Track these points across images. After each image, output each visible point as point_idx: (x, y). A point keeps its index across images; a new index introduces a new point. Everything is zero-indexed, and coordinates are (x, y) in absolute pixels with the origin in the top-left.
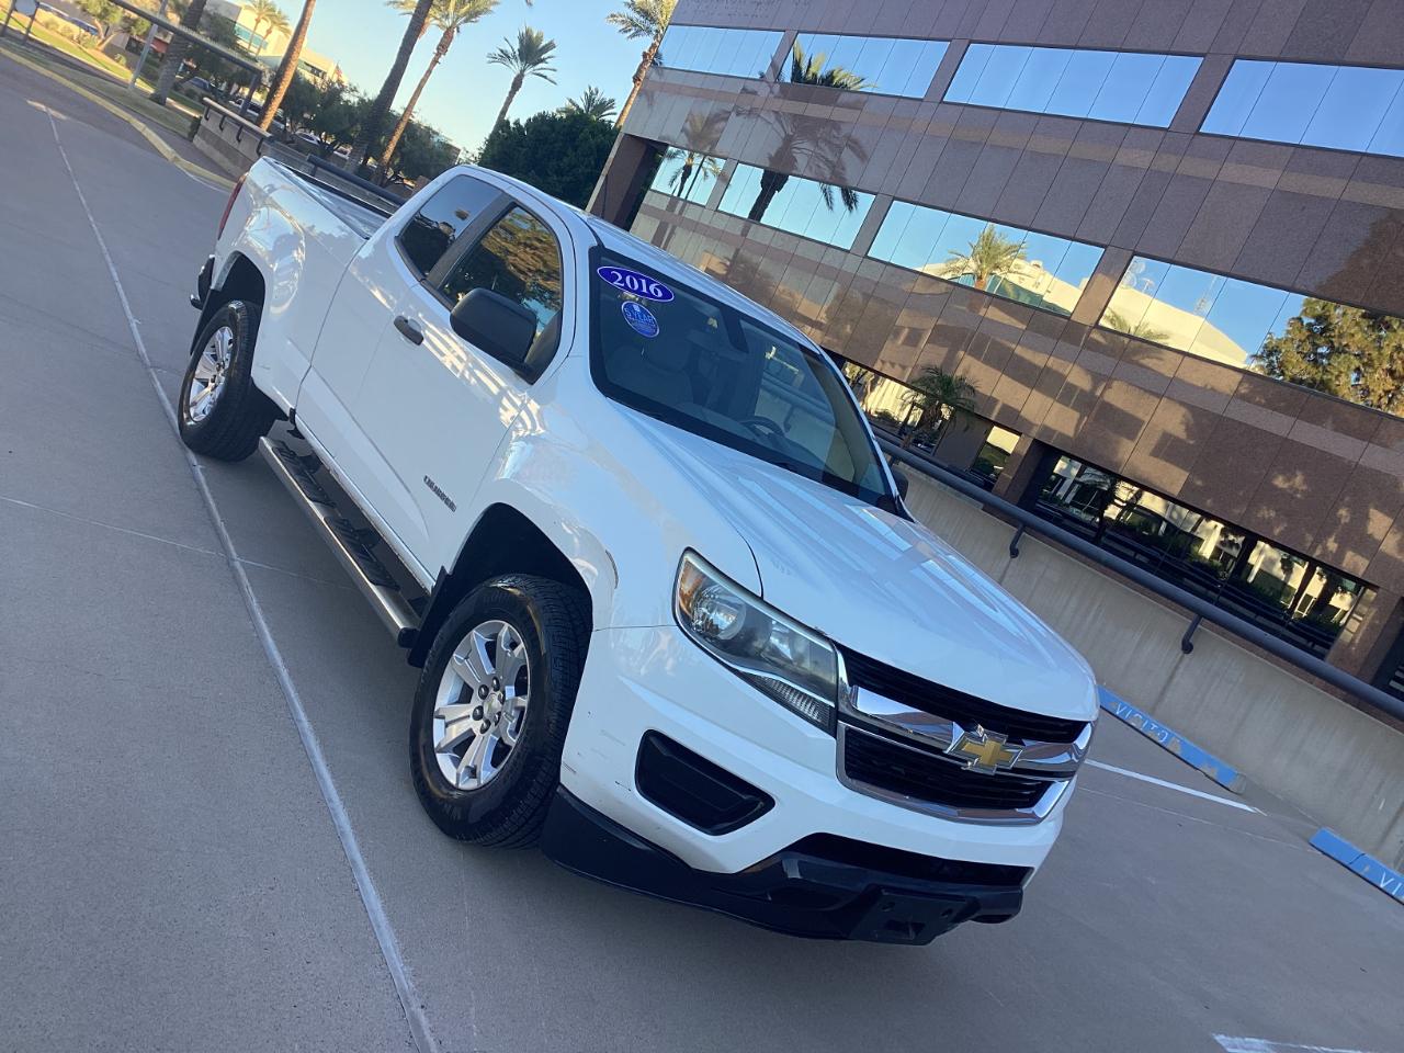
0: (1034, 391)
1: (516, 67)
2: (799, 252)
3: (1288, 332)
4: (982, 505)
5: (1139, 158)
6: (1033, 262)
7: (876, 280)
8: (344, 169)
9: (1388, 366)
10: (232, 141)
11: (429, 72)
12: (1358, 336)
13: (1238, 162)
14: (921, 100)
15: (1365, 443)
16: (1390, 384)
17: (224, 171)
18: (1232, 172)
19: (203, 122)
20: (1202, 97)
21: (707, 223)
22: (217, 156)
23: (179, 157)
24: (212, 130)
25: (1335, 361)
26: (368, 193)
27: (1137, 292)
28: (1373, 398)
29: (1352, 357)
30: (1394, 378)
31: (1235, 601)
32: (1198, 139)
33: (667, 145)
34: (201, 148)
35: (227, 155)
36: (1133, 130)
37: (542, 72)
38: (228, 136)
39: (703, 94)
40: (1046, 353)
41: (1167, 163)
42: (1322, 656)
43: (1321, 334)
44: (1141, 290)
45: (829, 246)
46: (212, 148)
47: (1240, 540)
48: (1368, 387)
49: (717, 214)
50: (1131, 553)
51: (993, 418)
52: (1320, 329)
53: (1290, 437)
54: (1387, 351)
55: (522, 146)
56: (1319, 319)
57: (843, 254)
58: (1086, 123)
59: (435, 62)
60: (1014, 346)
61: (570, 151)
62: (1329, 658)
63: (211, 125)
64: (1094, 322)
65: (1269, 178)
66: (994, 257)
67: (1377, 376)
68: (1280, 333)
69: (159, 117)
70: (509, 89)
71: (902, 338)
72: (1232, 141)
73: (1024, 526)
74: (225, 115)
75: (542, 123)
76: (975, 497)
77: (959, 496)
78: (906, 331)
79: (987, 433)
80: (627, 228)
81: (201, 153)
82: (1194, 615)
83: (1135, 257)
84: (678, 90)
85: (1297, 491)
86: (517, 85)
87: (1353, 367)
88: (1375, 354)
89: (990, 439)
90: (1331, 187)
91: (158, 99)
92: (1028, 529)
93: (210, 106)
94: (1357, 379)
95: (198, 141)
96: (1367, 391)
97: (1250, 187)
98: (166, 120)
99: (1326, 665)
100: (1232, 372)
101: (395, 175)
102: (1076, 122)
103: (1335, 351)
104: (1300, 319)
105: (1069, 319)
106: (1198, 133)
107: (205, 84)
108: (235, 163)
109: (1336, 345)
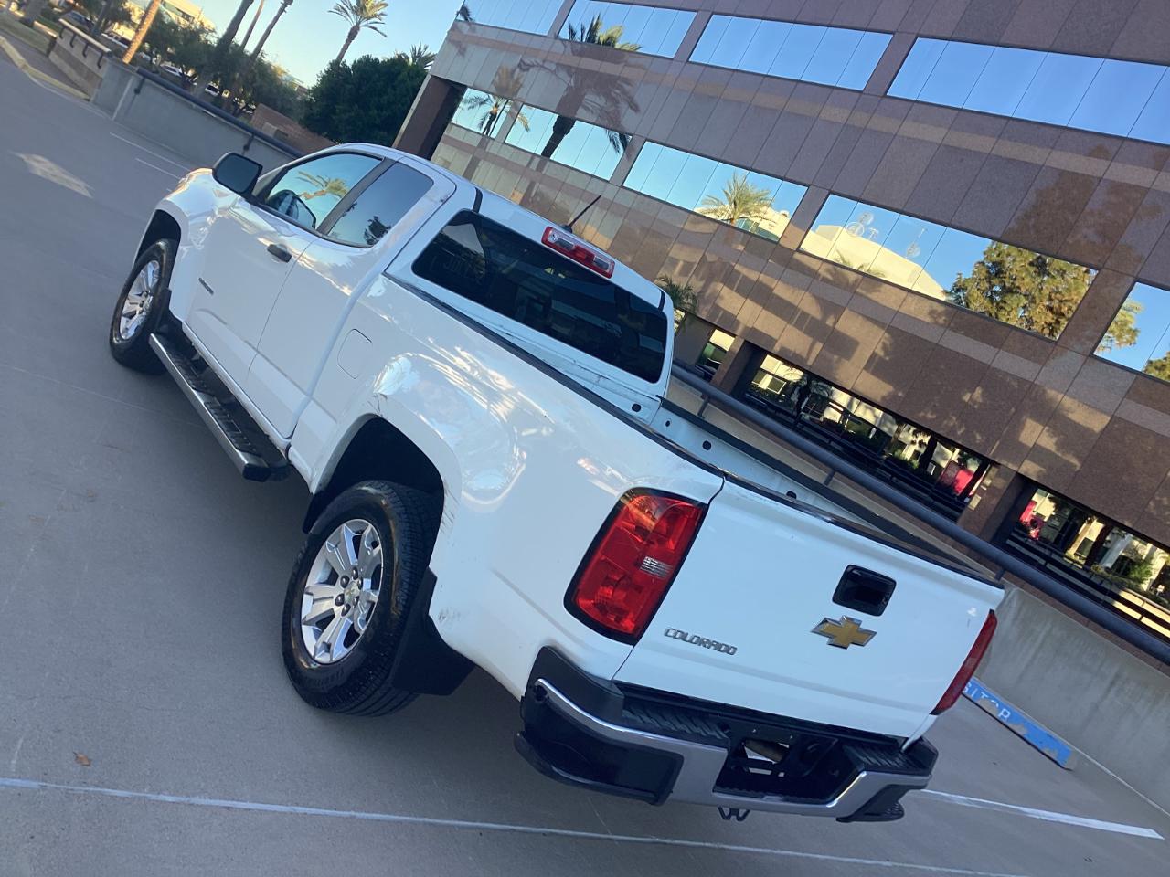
0: (748, 300)
1: (353, 20)
2: (569, 181)
3: (974, 273)
4: (701, 394)
5: (837, 114)
6: (783, 212)
7: (629, 206)
8: (192, 94)
9: (1047, 304)
10: (80, 57)
11: (276, 19)
12: (1027, 280)
13: (915, 121)
14: (671, 59)
15: (997, 350)
16: (1050, 318)
17: (70, 80)
18: (909, 129)
19: (59, 40)
20: (890, 66)
21: (495, 153)
22: (67, 69)
23: (27, 64)
24: (65, 47)
25: (1008, 298)
26: (194, 105)
27: (863, 239)
28: (1036, 328)
29: (1022, 296)
30: (1053, 313)
31: (910, 484)
32: (885, 100)
33: (465, 87)
34: (56, 63)
35: (75, 68)
36: (835, 91)
37: (374, 25)
38: (77, 52)
39: (498, 46)
40: (758, 271)
41: (860, 119)
42: (955, 519)
43: (996, 275)
44: (867, 238)
45: (593, 176)
46: (63, 62)
47: (926, 439)
48: (1031, 318)
49: (504, 146)
50: (827, 441)
51: (715, 323)
52: (996, 270)
53: (941, 343)
54: (1046, 292)
55: (348, 83)
56: (995, 264)
57: (603, 183)
58: (800, 85)
59: (282, 10)
60: (734, 264)
61: (389, 90)
62: (960, 520)
63: (64, 43)
64: (796, 247)
65: (936, 134)
66: (746, 203)
67: (1038, 310)
68: (967, 274)
69: (26, 37)
70: (346, 38)
71: (678, 269)
72: (911, 104)
73: (709, 398)
74: (75, 34)
75: (367, 65)
76: (696, 387)
77: (682, 385)
78: (681, 263)
79: (710, 335)
80: (429, 158)
81: (54, 65)
82: (830, 470)
83: (831, 196)
84: (479, 42)
85: (975, 403)
86: (353, 34)
87: (1022, 305)
88: (1037, 294)
89: (713, 339)
90: (983, 144)
91: (27, 22)
92: (712, 400)
93: (65, 27)
94: (1024, 312)
95: (53, 57)
96: (1030, 321)
97: (922, 141)
98: (31, 39)
99: (956, 527)
100: (898, 290)
101: (246, 106)
102: (791, 83)
103: (1008, 291)
104: (983, 263)
105: (777, 243)
106: (885, 95)
107: (81, 18)
108: (80, 74)
109: (1007, 285)
